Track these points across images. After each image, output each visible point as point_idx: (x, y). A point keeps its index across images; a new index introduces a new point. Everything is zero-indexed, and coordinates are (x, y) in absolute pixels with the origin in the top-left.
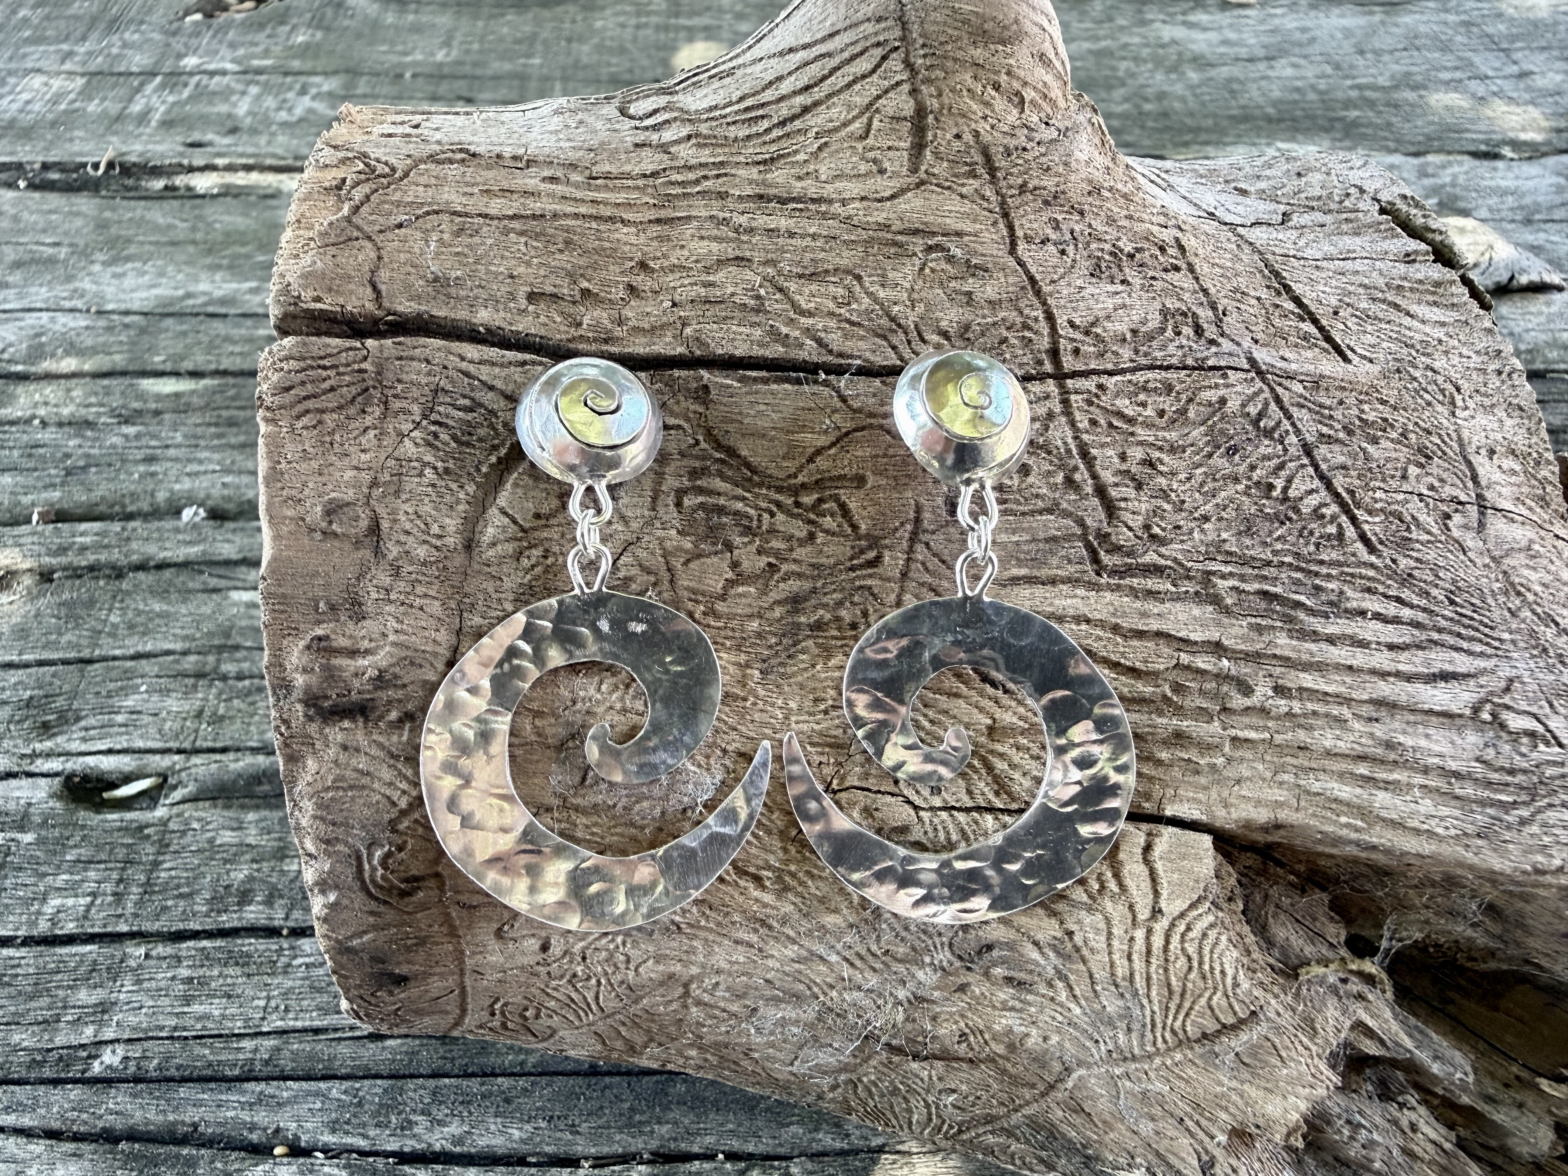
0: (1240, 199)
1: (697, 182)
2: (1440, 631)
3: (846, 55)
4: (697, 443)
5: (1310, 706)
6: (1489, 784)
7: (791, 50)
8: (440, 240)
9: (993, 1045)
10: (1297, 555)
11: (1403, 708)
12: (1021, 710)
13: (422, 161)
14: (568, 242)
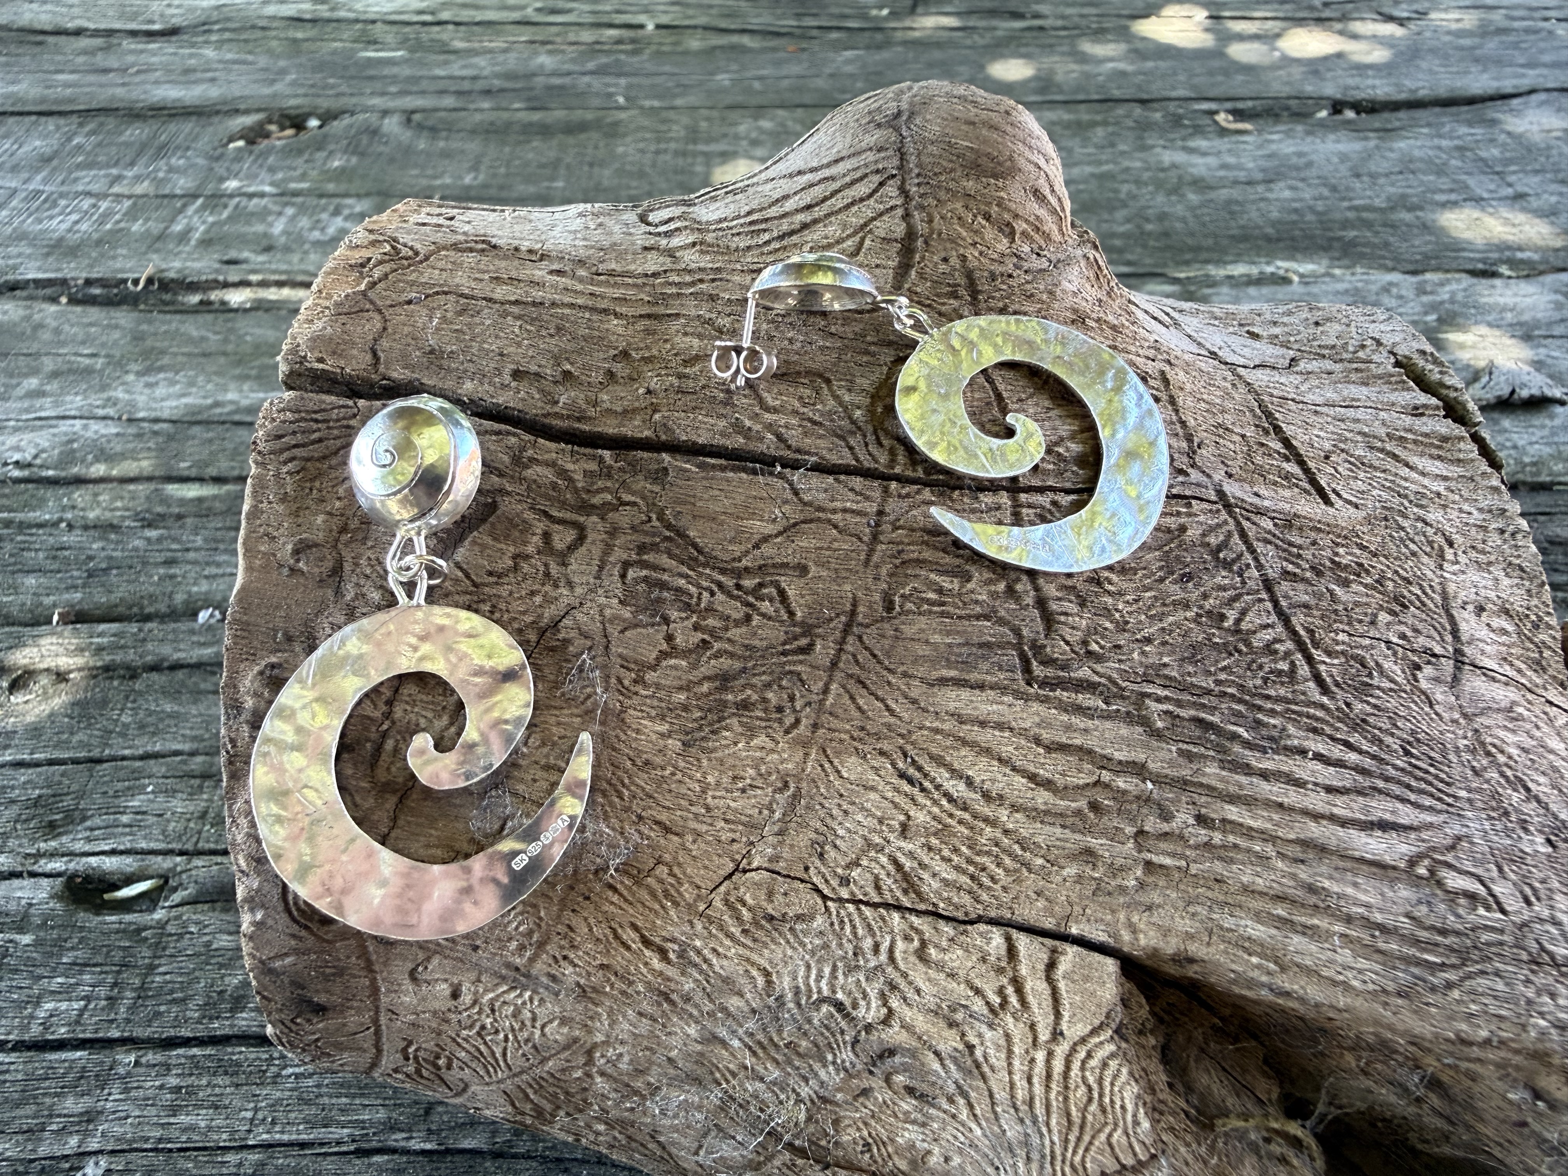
0: (1249, 342)
1: (693, 284)
2: (1387, 779)
3: (848, 179)
4: (650, 520)
5: (1231, 838)
6: (1416, 942)
7: (800, 173)
8: (444, 319)
9: (896, 1158)
10: (1241, 687)
11: (1332, 853)
12: (936, 810)
13: (445, 248)
14: (559, 329)
